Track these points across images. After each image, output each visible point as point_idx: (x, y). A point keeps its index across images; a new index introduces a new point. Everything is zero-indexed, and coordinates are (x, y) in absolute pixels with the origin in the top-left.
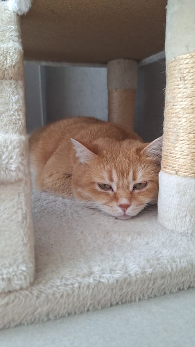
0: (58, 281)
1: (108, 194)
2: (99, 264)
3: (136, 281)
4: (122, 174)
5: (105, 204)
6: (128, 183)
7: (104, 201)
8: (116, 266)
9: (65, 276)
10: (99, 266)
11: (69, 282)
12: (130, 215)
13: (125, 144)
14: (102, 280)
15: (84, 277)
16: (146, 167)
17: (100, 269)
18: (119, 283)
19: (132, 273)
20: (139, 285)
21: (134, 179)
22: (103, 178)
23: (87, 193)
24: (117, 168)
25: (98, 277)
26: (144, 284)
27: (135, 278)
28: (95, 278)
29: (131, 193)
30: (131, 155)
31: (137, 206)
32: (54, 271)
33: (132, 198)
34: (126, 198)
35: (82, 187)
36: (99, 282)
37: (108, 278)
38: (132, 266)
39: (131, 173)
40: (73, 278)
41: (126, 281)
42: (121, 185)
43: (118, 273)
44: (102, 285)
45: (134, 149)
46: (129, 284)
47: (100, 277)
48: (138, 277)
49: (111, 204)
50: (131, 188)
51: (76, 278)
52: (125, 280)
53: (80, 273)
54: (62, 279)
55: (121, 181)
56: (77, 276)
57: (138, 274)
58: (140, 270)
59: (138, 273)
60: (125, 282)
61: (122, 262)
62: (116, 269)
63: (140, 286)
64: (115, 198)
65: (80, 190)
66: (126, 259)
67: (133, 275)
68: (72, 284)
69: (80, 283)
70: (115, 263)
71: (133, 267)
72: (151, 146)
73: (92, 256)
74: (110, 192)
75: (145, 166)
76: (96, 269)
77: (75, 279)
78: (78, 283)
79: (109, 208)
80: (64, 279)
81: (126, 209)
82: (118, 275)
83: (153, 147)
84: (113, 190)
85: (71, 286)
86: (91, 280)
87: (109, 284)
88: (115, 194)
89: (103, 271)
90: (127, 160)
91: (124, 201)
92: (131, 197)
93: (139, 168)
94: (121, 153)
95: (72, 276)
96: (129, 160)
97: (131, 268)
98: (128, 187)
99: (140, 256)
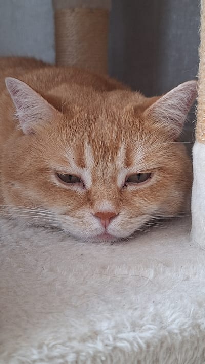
0: (35, 351)
1: (73, 194)
2: (108, 316)
3: (182, 343)
4: (104, 152)
5: (66, 213)
6: (116, 171)
7: (65, 208)
8: (142, 317)
9: (46, 342)
10: (108, 319)
11: (56, 353)
12: (116, 234)
13: (114, 97)
14: (119, 344)
15: (83, 340)
16: (151, 141)
17: (113, 323)
18: (152, 349)
19: (174, 327)
20: (187, 351)
21: (128, 164)
22: (65, 162)
23: (31, 193)
24: (93, 141)
25: (111, 339)
26: (196, 348)
27: (180, 338)
28: (107, 342)
29: (121, 191)
30: (123, 117)
31: (131, 217)
32: (20, 336)
33: (121, 200)
34: (110, 199)
35: (21, 179)
36: (115, 348)
37: (131, 339)
38: (172, 315)
39: (122, 152)
40: (63, 344)
41: (165, 345)
42: (99, 174)
43: (150, 329)
44: (120, 355)
45: (130, 106)
46: (170, 350)
47: (115, 339)
48: (186, 334)
49: (78, 213)
50: (120, 181)
51: (68, 344)
52: (162, 343)
53: (73, 335)
54: (40, 347)
55: (101, 165)
56: (70, 339)
57: (185, 330)
58: (189, 322)
59: (186, 327)
60: (162, 346)
61: (151, 309)
62: (142, 322)
63: (190, 353)
64: (88, 200)
65: (18, 187)
66: (156, 305)
67: (176, 331)
68: (63, 357)
69: (78, 353)
70: (137, 313)
71: (173, 317)
72: (165, 100)
73: (87, 305)
74: (78, 189)
75: (149, 139)
76: (104, 326)
77: (67, 347)
78: (73, 352)
79: (75, 220)
80: (45, 348)
81: (109, 222)
82: (148, 332)
83: (169, 102)
84: (84, 186)
85: (61, 361)
86: (100, 346)
87: (133, 350)
88: (88, 193)
89: (118, 328)
90: (115, 127)
91: (106, 206)
92: (121, 198)
93: (137, 143)
94: (104, 112)
95: (60, 341)
96: (119, 125)
97: (170, 320)
98: (114, 179)
99: (181, 297)
